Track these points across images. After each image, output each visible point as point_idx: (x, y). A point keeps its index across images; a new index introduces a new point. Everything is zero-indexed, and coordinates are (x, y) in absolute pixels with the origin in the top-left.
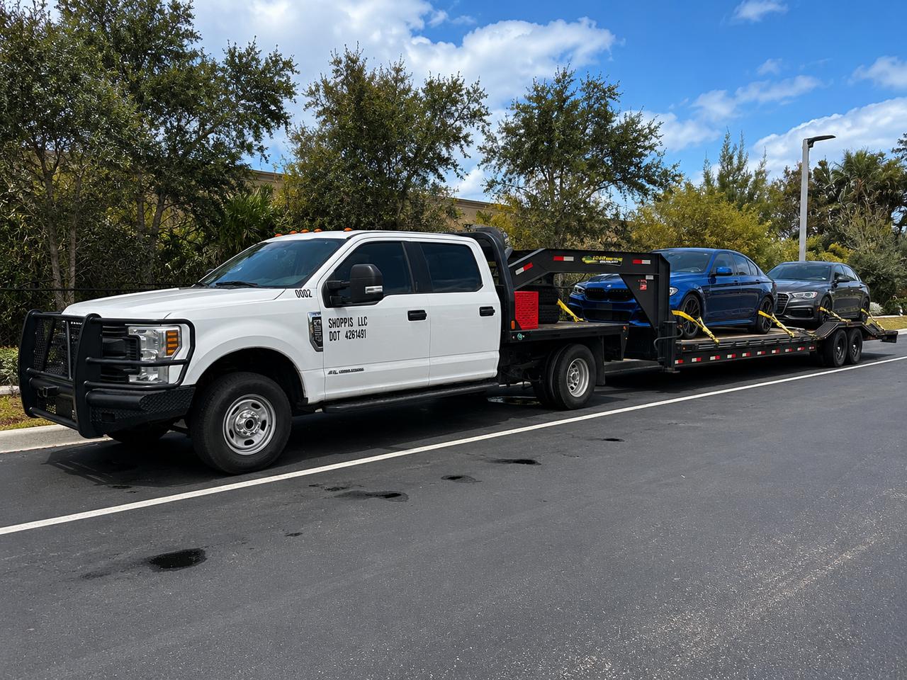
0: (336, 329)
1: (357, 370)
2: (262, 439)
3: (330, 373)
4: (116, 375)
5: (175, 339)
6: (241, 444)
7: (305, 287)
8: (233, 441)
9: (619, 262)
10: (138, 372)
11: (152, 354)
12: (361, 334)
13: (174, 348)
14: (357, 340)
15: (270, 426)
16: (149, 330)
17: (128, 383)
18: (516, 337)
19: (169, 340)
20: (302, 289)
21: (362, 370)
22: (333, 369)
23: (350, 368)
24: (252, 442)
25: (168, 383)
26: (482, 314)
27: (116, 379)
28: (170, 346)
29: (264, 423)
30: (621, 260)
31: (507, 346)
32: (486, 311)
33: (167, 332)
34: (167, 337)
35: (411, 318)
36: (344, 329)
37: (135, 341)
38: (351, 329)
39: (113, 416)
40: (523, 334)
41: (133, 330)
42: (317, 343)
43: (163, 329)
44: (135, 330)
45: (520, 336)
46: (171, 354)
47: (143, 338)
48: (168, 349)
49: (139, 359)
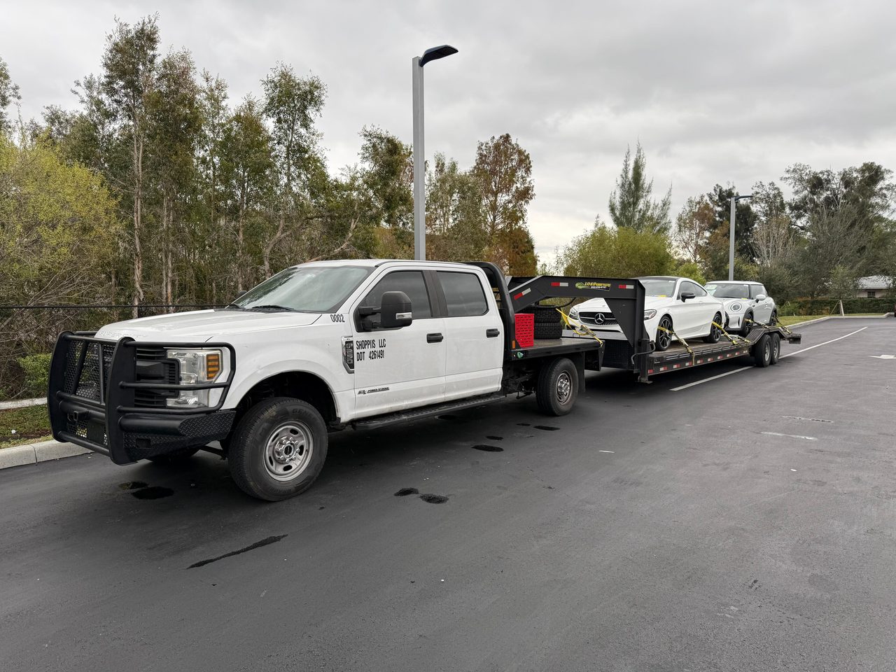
0: (362, 350)
1: (383, 389)
2: (299, 464)
3: (360, 393)
4: (153, 398)
5: (217, 363)
6: (280, 469)
7: (339, 312)
8: (273, 468)
9: (607, 288)
10: (177, 396)
11: (191, 378)
12: (381, 354)
13: (215, 372)
14: (378, 360)
15: (308, 451)
16: (190, 353)
17: (165, 407)
18: (516, 355)
19: (210, 363)
20: (336, 314)
21: (387, 389)
22: (362, 389)
23: (377, 388)
24: (290, 467)
25: (208, 407)
26: (489, 335)
27: (153, 402)
28: (210, 369)
29: (302, 448)
30: (609, 285)
31: (510, 363)
32: (492, 333)
33: (208, 356)
34: (208, 361)
35: (429, 341)
36: (367, 350)
37: (174, 365)
38: (373, 349)
39: (149, 441)
40: (521, 352)
41: (172, 354)
42: (349, 365)
43: (203, 353)
44: (174, 353)
45: (520, 355)
46: (212, 378)
47: (182, 362)
48: (208, 372)
49: (179, 384)
